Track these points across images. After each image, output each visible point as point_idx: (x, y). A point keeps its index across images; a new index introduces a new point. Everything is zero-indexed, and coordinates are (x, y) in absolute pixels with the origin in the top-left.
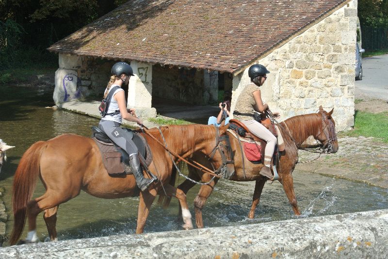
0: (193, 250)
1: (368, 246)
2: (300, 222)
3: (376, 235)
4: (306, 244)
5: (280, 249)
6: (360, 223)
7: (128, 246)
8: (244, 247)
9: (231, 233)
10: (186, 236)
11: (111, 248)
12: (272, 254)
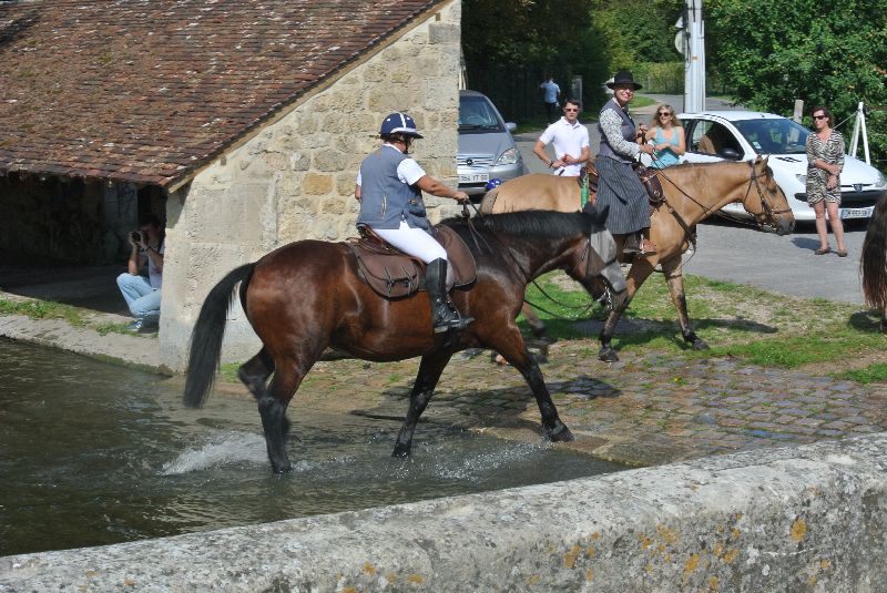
1: (414, 584)
2: (253, 532)
3: (435, 556)
4: (263, 583)
6: (396, 530)
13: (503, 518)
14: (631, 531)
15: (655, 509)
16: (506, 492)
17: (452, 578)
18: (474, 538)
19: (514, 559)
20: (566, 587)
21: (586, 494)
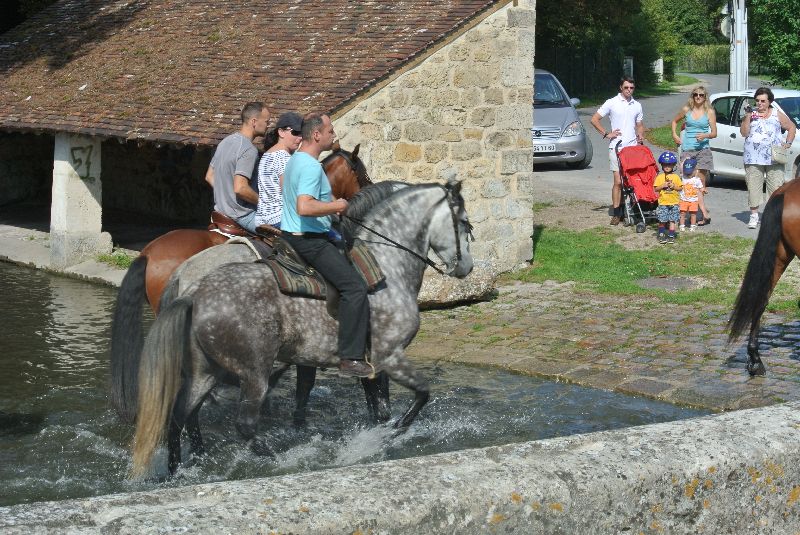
0: (186, 529)
1: (555, 512)
2: (410, 464)
3: (573, 488)
4: (423, 510)
5: (369, 522)
6: (538, 463)
7: (50, 525)
8: (292, 520)
9: (264, 491)
10: (170, 500)
11: (14, 530)
13: (632, 453)
14: (743, 465)
15: (763, 446)
16: (632, 430)
18: (607, 470)
19: (641, 490)
20: (685, 516)
21: (702, 433)
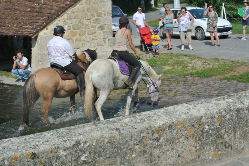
1: (115, 141)
2: (69, 129)
3: (120, 132)
4: (73, 143)
5: (56, 147)
6: (109, 126)
8: (32, 148)
12: (51, 151)
13: (138, 121)
14: (173, 123)
15: (179, 116)
16: (138, 114)
17: (125, 138)
18: (130, 127)
19: (141, 132)
20: (156, 139)
21: (160, 113)
